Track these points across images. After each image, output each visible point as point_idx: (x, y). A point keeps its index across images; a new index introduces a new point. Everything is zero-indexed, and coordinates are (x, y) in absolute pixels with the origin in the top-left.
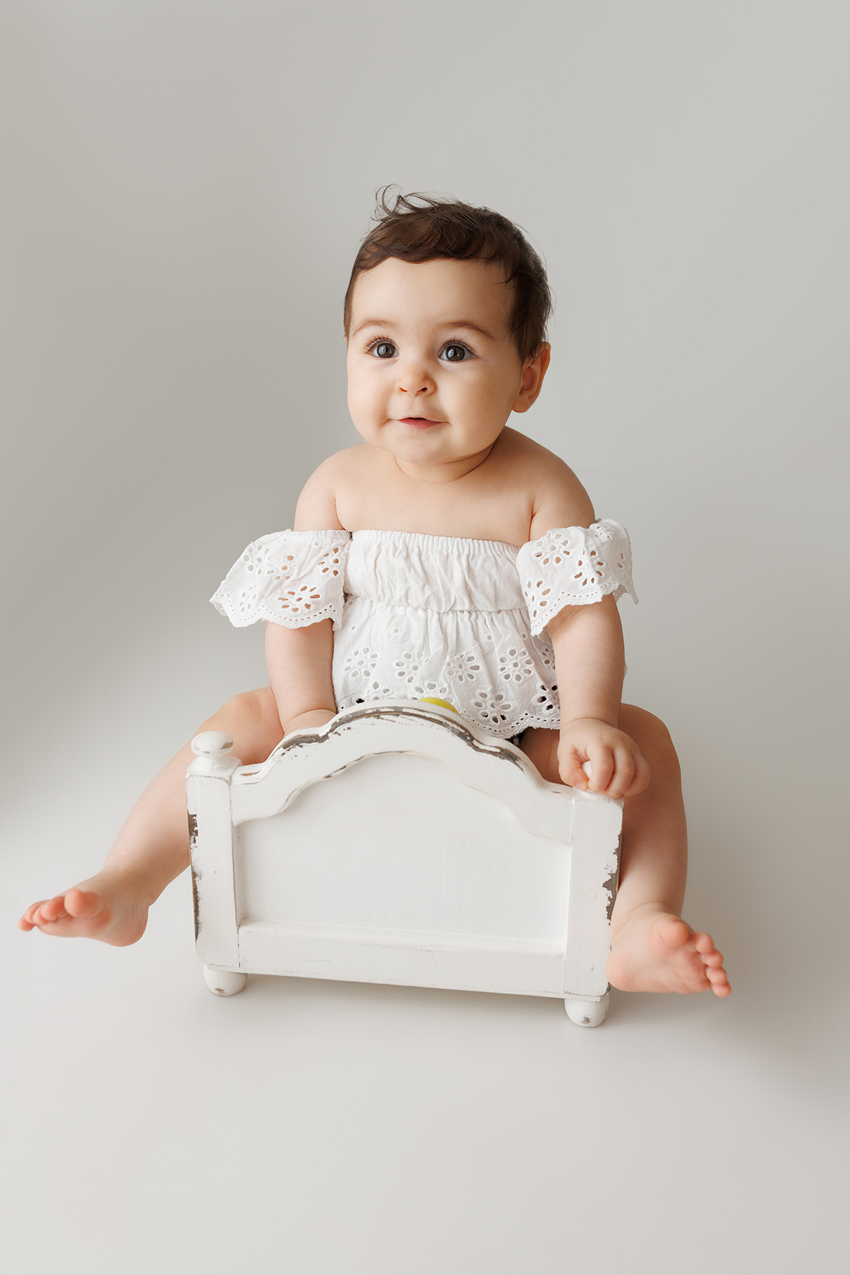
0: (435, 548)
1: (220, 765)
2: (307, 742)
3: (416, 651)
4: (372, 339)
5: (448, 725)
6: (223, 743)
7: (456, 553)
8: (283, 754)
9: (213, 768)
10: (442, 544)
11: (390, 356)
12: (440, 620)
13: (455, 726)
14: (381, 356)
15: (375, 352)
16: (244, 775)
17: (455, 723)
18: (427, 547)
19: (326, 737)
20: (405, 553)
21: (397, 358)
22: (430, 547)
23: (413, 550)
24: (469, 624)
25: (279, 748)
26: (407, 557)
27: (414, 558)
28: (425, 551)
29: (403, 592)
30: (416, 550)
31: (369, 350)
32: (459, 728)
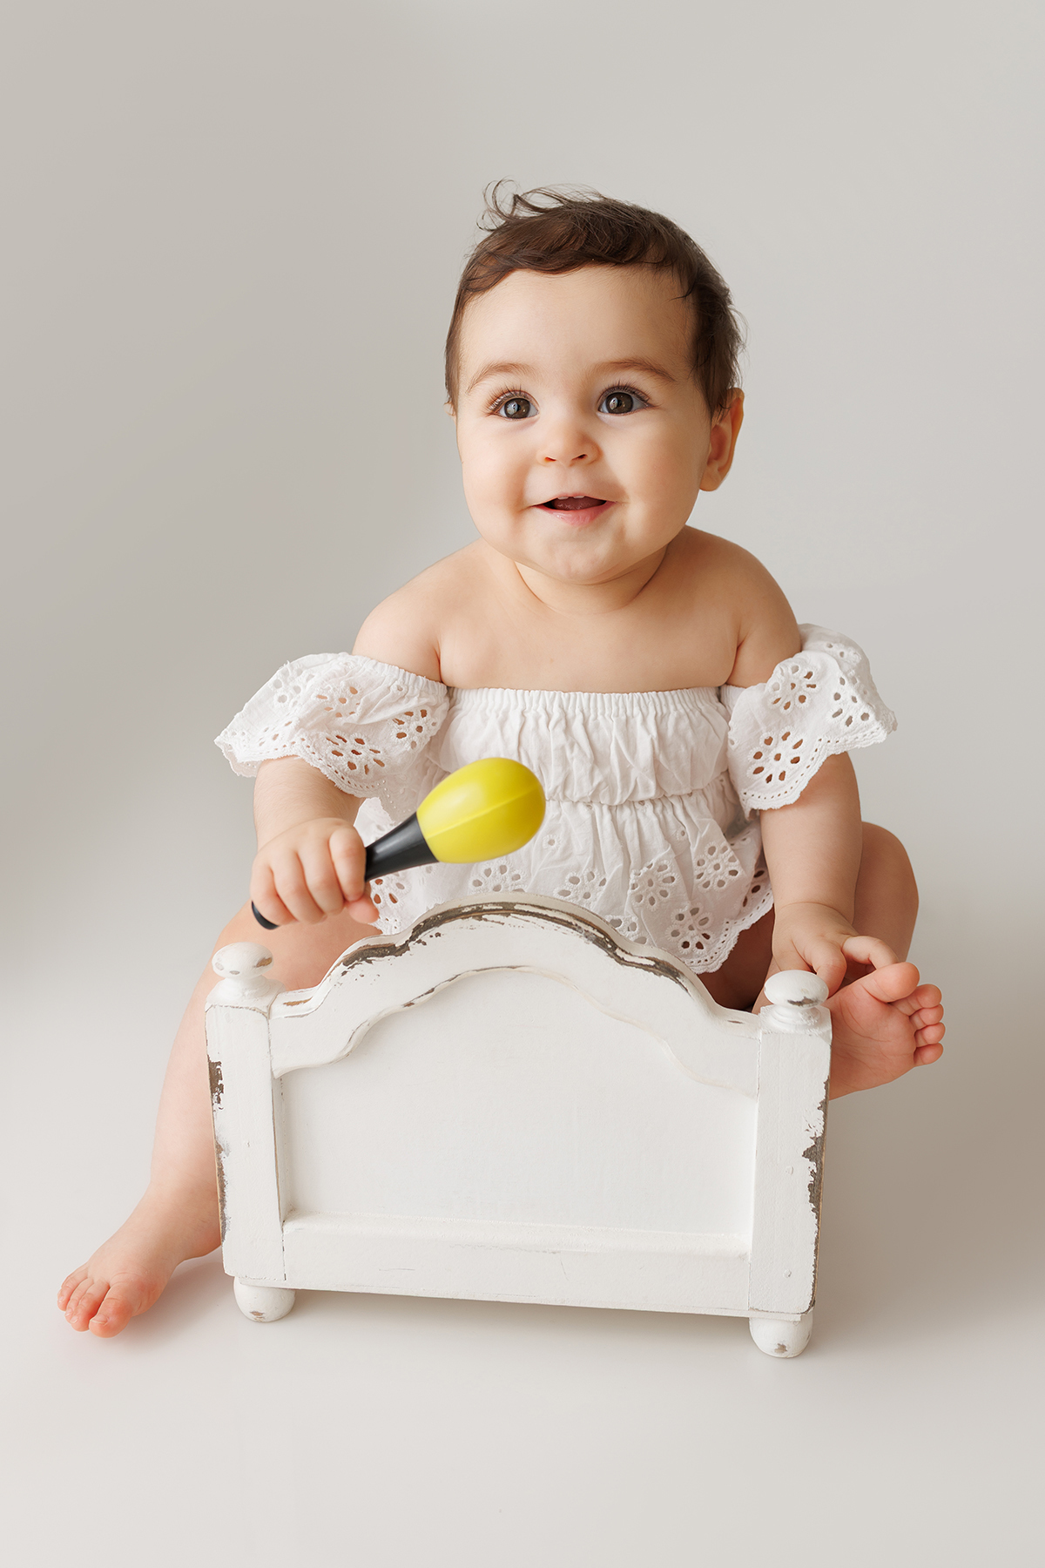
0: (607, 712)
1: (255, 991)
2: (377, 956)
3: (584, 872)
4: (497, 393)
5: (580, 928)
6: (258, 959)
7: (639, 718)
8: (345, 973)
9: (244, 995)
10: (617, 704)
11: (525, 416)
12: (614, 820)
13: (590, 929)
14: (509, 416)
15: (502, 412)
16: (288, 1004)
17: (589, 924)
18: (596, 711)
19: (405, 947)
20: (563, 722)
21: (536, 417)
22: (600, 711)
23: (574, 717)
24: (655, 819)
25: (338, 965)
26: (567, 729)
27: (577, 727)
28: (592, 716)
29: (561, 780)
30: (579, 718)
31: (494, 410)
32: (595, 932)
